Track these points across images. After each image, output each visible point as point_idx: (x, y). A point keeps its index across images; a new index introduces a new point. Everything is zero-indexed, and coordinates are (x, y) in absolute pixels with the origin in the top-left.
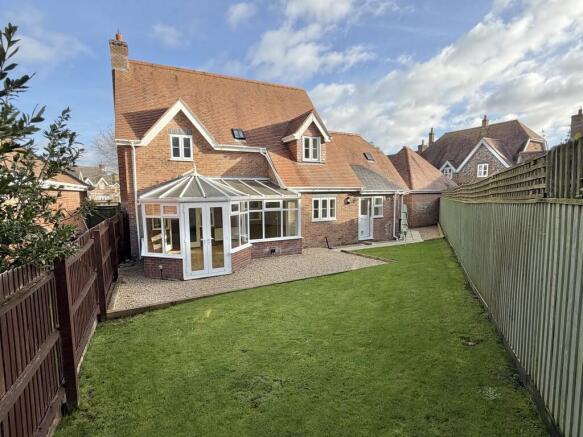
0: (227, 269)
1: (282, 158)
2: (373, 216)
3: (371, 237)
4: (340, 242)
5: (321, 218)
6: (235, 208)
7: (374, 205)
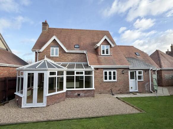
0: (44, 104)
1: (92, 54)
2: (137, 80)
3: (137, 91)
4: (119, 92)
5: (108, 80)
6: (52, 73)
7: (138, 75)
